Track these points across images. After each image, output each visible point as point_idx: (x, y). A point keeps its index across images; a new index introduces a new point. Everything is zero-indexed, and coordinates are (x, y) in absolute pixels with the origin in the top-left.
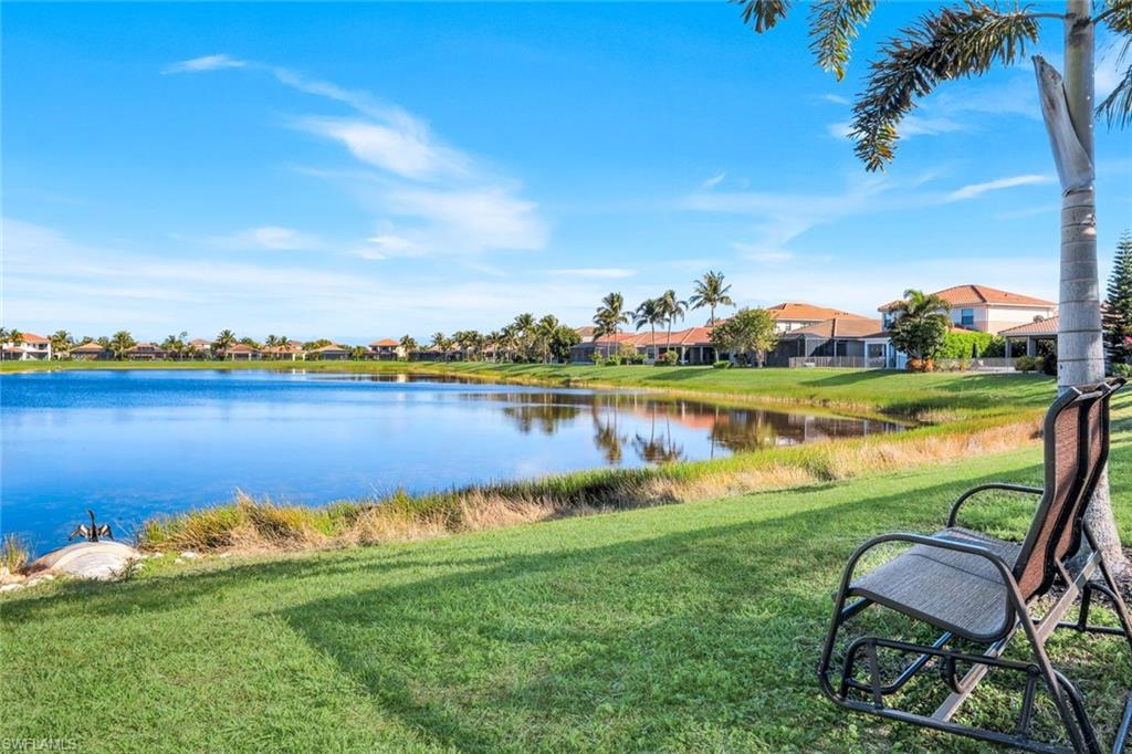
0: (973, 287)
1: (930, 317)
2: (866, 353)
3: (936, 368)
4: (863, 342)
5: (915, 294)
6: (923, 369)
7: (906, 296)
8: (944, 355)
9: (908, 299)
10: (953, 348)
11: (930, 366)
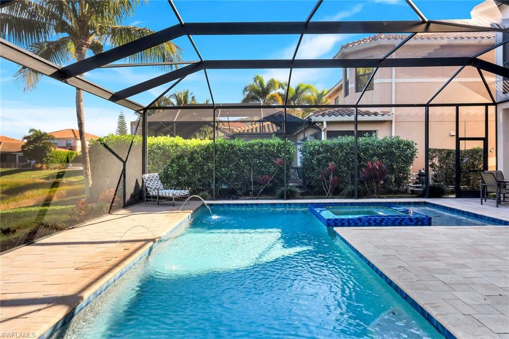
0: (73, 130)
1: (44, 143)
2: (17, 161)
3: (47, 168)
4: (16, 155)
5: (36, 131)
6: (41, 169)
7: (30, 132)
8: (52, 162)
9: (31, 133)
10: (57, 158)
11: (44, 166)
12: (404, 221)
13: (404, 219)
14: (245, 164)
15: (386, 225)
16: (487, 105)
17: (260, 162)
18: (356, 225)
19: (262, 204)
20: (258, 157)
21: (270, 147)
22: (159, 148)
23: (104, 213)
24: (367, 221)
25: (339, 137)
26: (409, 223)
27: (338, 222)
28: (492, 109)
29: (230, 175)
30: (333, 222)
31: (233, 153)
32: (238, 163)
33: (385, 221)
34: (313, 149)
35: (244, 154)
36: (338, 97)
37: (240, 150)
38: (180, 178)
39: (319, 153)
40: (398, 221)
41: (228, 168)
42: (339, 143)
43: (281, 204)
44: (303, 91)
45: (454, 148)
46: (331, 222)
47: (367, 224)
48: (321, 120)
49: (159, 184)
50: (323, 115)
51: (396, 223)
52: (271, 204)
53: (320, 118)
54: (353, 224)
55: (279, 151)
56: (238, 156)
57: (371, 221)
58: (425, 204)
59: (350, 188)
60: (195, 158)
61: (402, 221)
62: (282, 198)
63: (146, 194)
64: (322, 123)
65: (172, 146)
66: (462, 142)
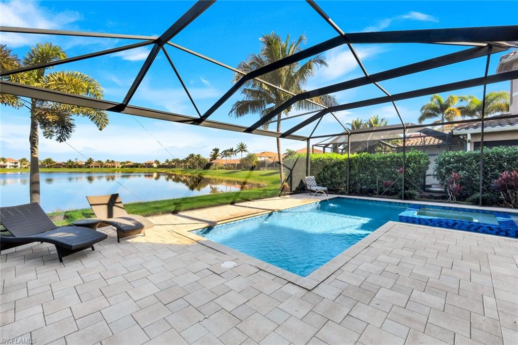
12: (481, 228)
13: (482, 226)
15: (459, 228)
18: (427, 224)
19: (380, 201)
21: (401, 159)
22: (321, 161)
23: (277, 196)
24: (438, 223)
26: (489, 231)
27: (410, 219)
29: (367, 179)
30: (405, 218)
31: (370, 163)
32: (373, 171)
33: (457, 225)
34: (443, 160)
35: (378, 165)
37: (375, 162)
40: (473, 228)
41: (365, 174)
42: (474, 154)
43: (396, 203)
46: (403, 218)
47: (438, 225)
48: (465, 133)
49: (315, 183)
50: (467, 128)
51: (471, 229)
52: (388, 202)
53: (463, 131)
54: (424, 223)
56: (373, 166)
57: (442, 223)
59: (476, 195)
60: (342, 167)
61: (479, 228)
62: (401, 198)
64: (466, 135)
65: (328, 159)
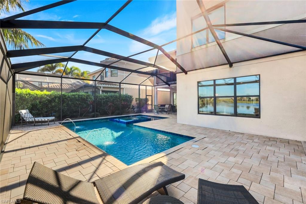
14: (72, 104)
16: (152, 86)
17: (79, 103)
20: (78, 100)
25: (108, 93)
28: (153, 87)
31: (65, 98)
32: (68, 103)
35: (71, 99)
36: (95, 76)
37: (69, 97)
38: (33, 111)
39: (104, 99)
44: (74, 70)
45: (138, 98)
53: (100, 85)
55: (87, 98)
56: (68, 100)
58: (140, 115)
59: (117, 112)
63: (22, 121)
64: (101, 87)
66: (147, 96)
